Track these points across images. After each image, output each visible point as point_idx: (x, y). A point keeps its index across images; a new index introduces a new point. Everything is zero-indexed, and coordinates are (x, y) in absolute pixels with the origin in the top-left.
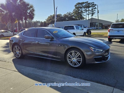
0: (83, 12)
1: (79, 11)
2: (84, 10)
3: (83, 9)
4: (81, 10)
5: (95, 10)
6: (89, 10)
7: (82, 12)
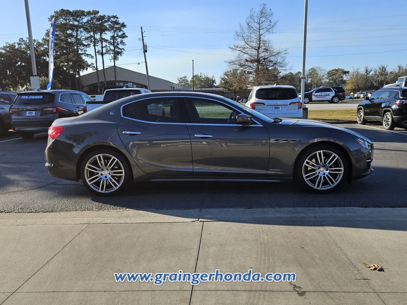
0: (84, 45)
1: (69, 40)
2: (87, 39)
3: (83, 35)
4: (75, 34)
5: (122, 42)
6: (102, 40)
7: (79, 42)
